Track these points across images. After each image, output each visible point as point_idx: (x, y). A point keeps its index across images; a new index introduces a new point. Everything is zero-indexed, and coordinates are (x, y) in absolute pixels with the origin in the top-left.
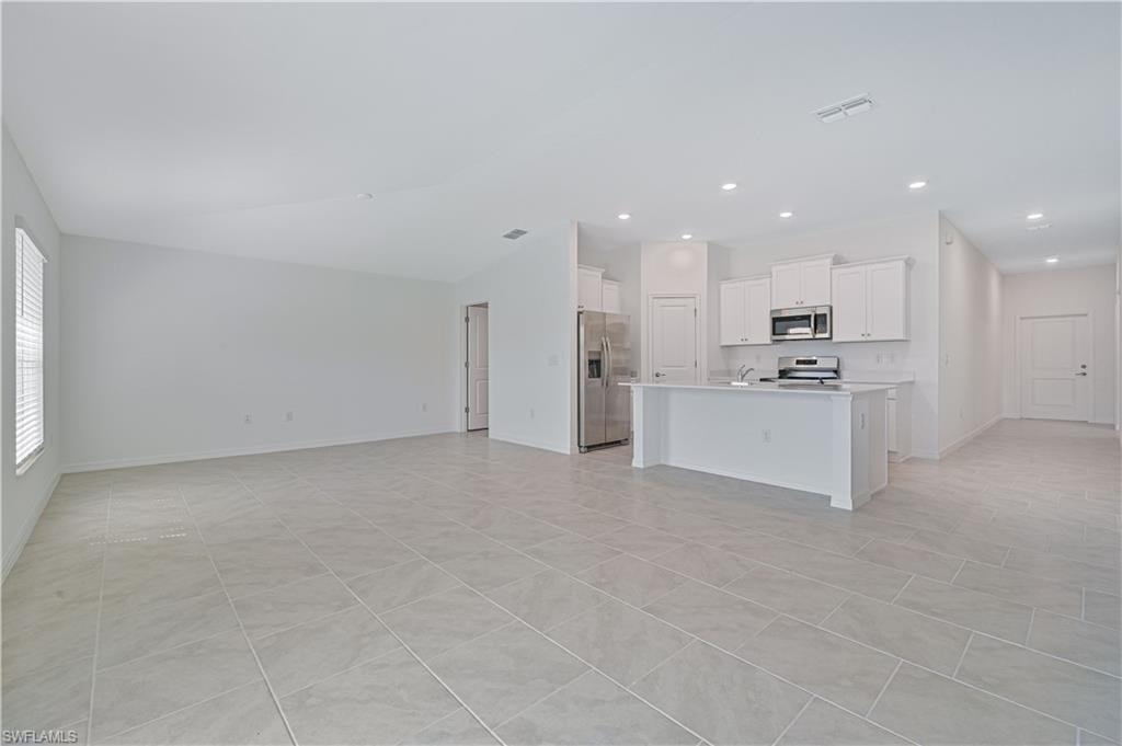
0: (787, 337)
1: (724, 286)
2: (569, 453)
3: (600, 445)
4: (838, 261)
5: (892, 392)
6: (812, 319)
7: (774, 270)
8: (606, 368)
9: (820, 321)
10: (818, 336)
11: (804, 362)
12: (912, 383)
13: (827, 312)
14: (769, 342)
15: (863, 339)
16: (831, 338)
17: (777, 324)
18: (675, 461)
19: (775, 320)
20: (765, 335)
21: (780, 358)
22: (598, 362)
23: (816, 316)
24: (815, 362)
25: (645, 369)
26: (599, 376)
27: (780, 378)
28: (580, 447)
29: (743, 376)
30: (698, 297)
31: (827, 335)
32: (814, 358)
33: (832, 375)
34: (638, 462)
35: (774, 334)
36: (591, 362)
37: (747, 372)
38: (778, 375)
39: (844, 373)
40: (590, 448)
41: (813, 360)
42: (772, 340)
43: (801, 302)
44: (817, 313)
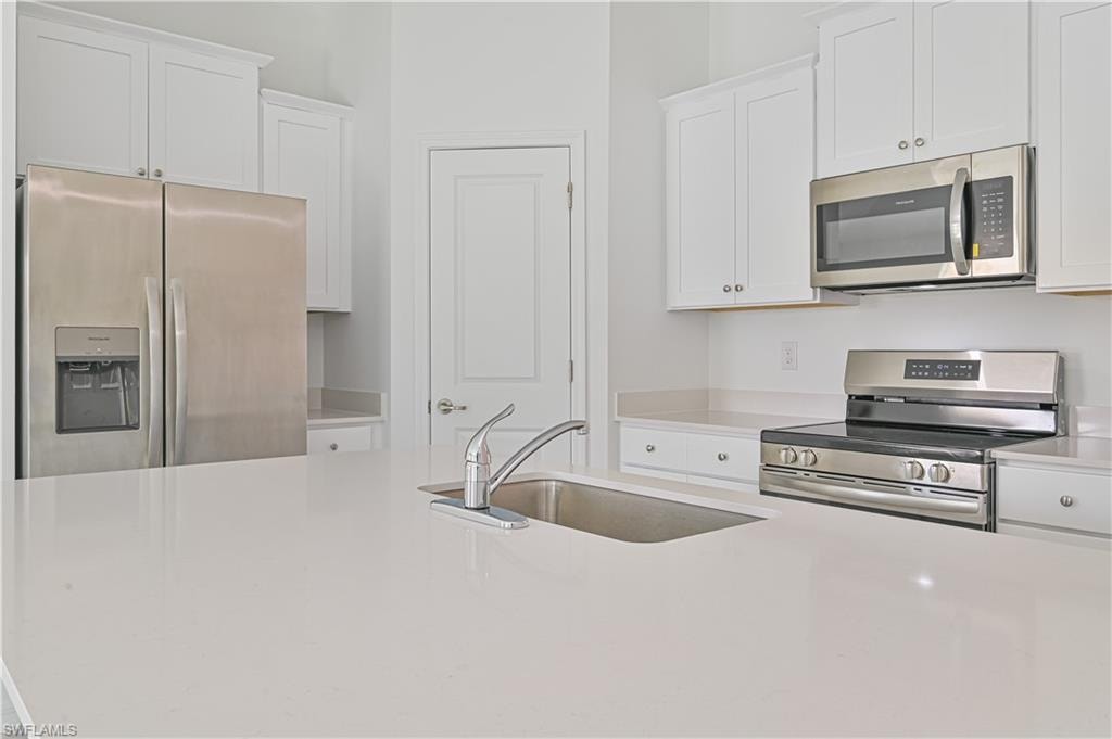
6: (957, 201)
10: (980, 268)
11: (934, 370)
13: (1017, 173)
14: (807, 295)
16: (1025, 279)
17: (831, 226)
19: (824, 215)
20: (794, 277)
23: (968, 188)
24: (971, 370)
27: (852, 422)
30: (577, 144)
31: (1011, 265)
32: (974, 356)
33: (1042, 421)
35: (822, 262)
38: (839, 419)
41: (967, 363)
42: (823, 288)
43: (920, 142)
44: (977, 176)
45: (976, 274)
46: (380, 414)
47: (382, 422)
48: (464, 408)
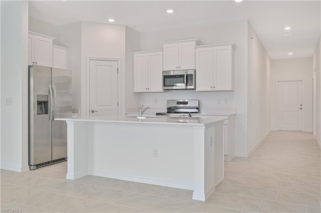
0: (174, 88)
1: (137, 55)
2: (20, 171)
3: (48, 162)
4: (199, 43)
5: (226, 122)
6: (185, 77)
7: (165, 46)
8: (52, 107)
9: (188, 79)
10: (188, 87)
11: (181, 103)
12: (235, 115)
13: (193, 74)
14: (161, 90)
15: (211, 90)
16: (194, 89)
17: (166, 79)
18: (97, 173)
19: (165, 77)
20: (159, 86)
21: (168, 100)
22: (46, 103)
23: (187, 75)
24: (187, 103)
25: (84, 107)
26: (46, 113)
27: (168, 112)
28: (30, 165)
29: (142, 113)
30: (119, 61)
31: (193, 87)
32: (187, 101)
33: (196, 110)
34: (70, 176)
35: (164, 85)
36: (39, 103)
37: (145, 109)
38: (166, 111)
39: (202, 110)
40: (38, 166)
41: (186, 102)
42: (164, 89)
43: (180, 67)
44: (188, 74)
45: (188, 88)
46: (78, 113)
47: (79, 115)
48: (97, 111)
